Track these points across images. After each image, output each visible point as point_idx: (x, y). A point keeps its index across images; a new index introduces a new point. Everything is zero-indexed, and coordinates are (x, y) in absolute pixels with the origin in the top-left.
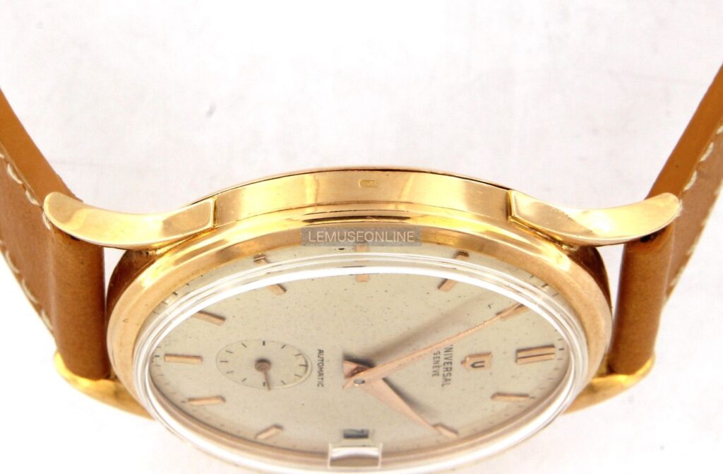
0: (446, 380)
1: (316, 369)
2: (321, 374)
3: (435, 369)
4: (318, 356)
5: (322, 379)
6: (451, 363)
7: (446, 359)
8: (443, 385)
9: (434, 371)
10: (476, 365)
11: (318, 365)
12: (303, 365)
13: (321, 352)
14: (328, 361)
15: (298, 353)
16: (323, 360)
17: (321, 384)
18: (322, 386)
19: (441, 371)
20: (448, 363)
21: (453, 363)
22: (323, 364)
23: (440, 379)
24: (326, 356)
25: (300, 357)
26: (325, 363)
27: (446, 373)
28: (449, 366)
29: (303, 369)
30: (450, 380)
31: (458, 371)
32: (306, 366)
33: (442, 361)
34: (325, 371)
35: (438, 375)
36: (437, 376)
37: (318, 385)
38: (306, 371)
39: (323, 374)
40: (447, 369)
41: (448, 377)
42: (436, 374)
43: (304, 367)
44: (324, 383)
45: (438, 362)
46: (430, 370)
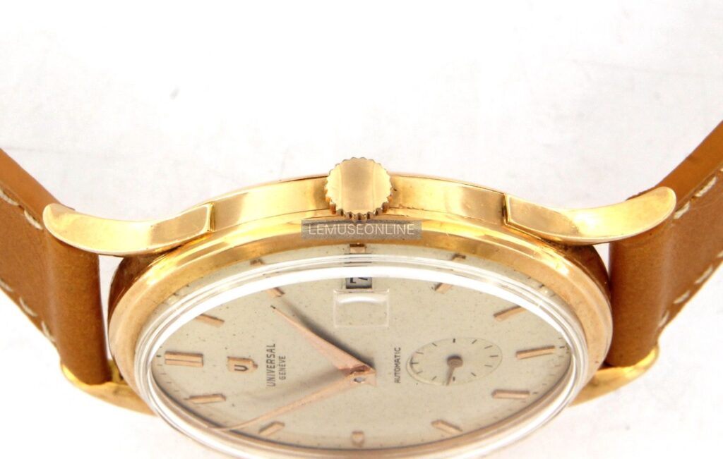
0: (271, 350)
1: (402, 365)
2: (397, 362)
3: (283, 364)
4: (399, 377)
5: (395, 356)
6: (267, 366)
7: (273, 372)
8: (274, 346)
9: (284, 361)
10: (243, 368)
11: (400, 369)
12: (415, 363)
13: (397, 381)
14: (390, 374)
15: (420, 374)
16: (395, 374)
17: (397, 350)
18: (395, 349)
19: (277, 361)
20: (271, 367)
21: (265, 367)
22: (395, 370)
23: (278, 352)
24: (392, 378)
25: (418, 371)
26: (393, 372)
27: (272, 358)
28: (269, 365)
29: (415, 360)
30: (267, 350)
31: (260, 357)
32: (412, 363)
33: (277, 370)
34: (393, 365)
35: (280, 358)
36: (281, 356)
37: (400, 349)
38: (411, 360)
39: (395, 361)
40: (271, 362)
41: (269, 353)
42: (282, 359)
43: (414, 362)
44: (394, 351)
45: (282, 369)
46: (288, 364)
